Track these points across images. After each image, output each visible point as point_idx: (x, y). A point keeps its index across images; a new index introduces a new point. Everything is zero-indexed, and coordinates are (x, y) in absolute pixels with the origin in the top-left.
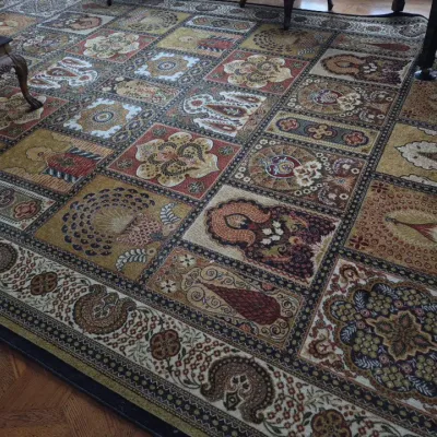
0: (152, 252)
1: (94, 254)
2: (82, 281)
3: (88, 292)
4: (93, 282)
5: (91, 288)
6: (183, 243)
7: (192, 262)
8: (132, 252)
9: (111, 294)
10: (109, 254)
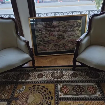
0: (16, 94)
1: (33, 86)
2: (31, 79)
3: (29, 78)
4: (29, 80)
5: (28, 79)
6: (7, 100)
7: (3, 96)
8: (22, 91)
9: (23, 80)
10: (29, 88)
